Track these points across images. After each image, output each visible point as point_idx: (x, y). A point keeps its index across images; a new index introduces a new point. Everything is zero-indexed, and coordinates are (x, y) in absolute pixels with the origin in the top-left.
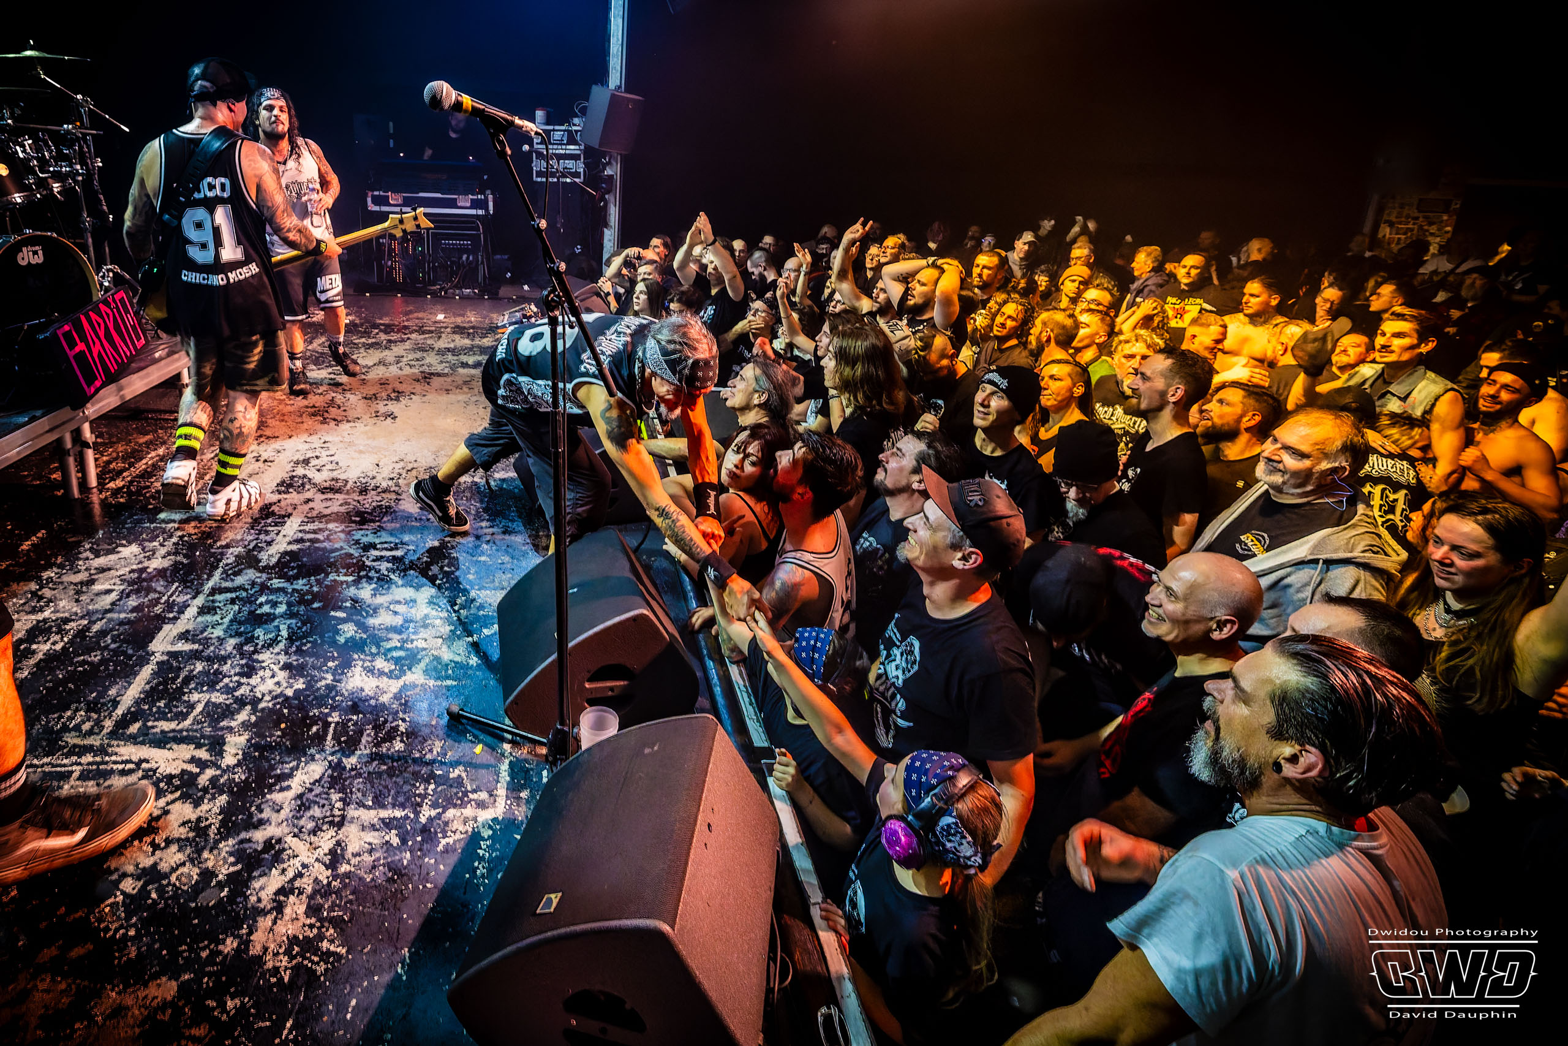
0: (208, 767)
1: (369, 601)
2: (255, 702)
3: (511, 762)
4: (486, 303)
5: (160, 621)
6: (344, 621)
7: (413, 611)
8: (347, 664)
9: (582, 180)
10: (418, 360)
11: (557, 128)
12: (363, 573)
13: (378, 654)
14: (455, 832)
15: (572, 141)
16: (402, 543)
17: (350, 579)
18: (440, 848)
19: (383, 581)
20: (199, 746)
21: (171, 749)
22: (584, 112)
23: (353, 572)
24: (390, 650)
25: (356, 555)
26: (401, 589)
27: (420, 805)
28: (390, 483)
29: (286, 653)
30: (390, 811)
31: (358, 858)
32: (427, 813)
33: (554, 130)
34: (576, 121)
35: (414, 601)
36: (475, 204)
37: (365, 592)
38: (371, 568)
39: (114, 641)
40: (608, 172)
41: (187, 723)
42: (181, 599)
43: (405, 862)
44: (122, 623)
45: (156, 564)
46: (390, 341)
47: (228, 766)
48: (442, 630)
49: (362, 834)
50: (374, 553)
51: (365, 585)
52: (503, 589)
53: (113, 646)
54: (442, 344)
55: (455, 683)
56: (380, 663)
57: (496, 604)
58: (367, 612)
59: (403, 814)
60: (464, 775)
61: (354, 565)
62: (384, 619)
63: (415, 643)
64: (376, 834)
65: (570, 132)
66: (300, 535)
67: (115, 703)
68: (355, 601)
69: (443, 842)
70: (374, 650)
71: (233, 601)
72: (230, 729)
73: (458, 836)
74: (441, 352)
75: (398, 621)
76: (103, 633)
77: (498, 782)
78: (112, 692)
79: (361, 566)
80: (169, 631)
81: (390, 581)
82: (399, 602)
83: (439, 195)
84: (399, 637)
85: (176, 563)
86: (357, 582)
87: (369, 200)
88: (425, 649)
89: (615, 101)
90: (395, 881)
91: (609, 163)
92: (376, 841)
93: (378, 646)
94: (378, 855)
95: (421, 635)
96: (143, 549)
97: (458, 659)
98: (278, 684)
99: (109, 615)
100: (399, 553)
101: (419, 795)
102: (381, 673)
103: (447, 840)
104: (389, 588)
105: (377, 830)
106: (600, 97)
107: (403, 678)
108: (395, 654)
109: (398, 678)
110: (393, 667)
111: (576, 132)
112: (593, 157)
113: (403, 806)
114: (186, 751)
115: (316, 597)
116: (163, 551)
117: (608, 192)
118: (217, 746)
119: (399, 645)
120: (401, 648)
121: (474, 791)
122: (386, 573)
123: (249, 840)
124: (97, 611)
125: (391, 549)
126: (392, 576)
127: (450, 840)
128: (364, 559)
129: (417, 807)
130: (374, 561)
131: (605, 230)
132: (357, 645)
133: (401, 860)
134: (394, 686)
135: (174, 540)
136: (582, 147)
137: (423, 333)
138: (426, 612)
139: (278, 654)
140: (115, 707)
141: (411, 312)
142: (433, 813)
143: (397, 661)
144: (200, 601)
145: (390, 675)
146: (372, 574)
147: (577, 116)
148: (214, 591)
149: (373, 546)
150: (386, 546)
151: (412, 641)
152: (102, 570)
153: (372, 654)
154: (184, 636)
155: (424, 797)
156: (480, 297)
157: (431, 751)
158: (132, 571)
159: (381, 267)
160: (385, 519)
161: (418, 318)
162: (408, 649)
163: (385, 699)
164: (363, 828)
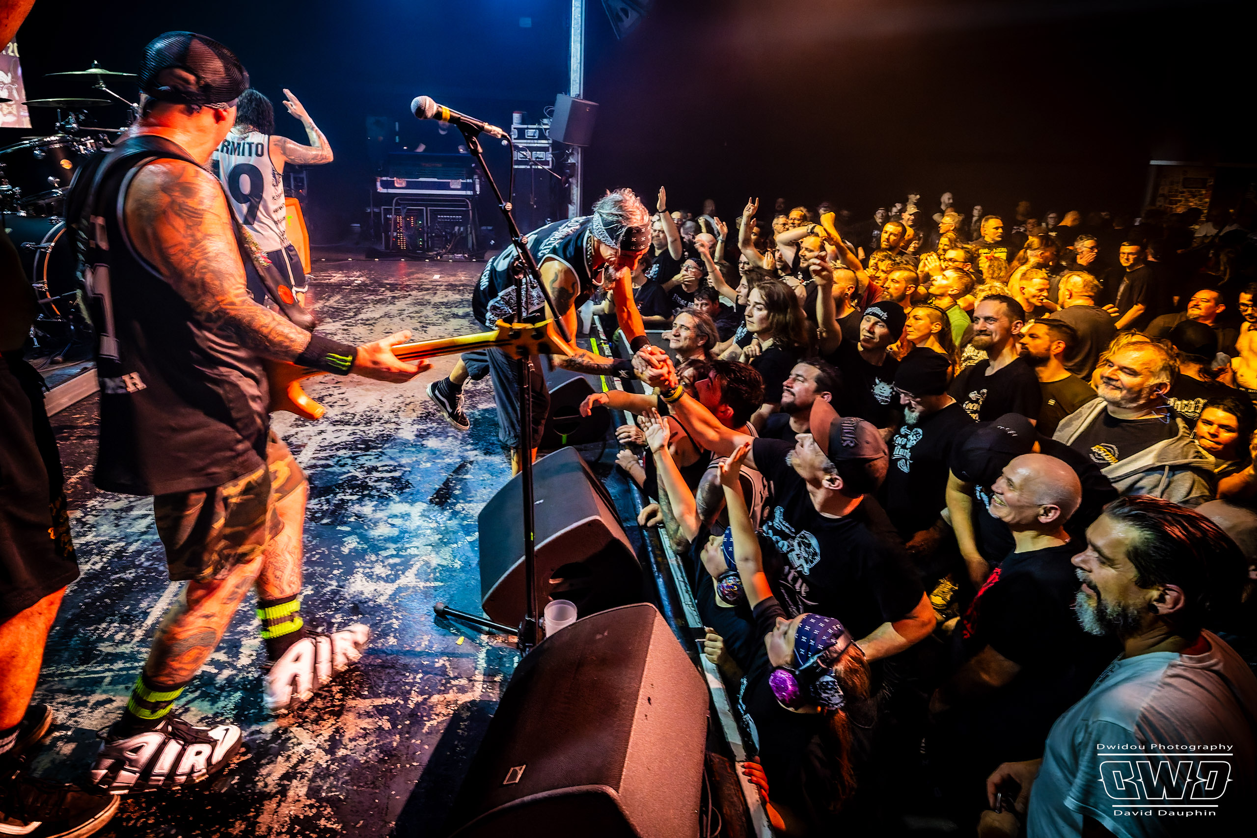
0: (226, 667)
1: (370, 516)
3: (488, 651)
4: (474, 264)
6: (349, 534)
7: (408, 523)
8: (350, 571)
9: (550, 167)
10: (417, 312)
11: (530, 126)
12: (366, 492)
13: (376, 561)
14: (437, 715)
15: (542, 136)
16: (400, 466)
17: (355, 497)
18: (425, 730)
19: (384, 499)
22: (551, 113)
23: (358, 492)
24: (387, 557)
25: (361, 477)
26: (398, 505)
27: (409, 692)
28: (392, 415)
30: (383, 700)
31: (354, 743)
32: (416, 698)
33: (528, 128)
34: (545, 121)
35: (408, 515)
36: (465, 187)
37: (367, 509)
38: (373, 488)
39: (147, 560)
40: (571, 160)
43: (395, 744)
46: (394, 297)
47: (243, 666)
48: (432, 539)
49: (358, 721)
50: (376, 475)
51: (368, 502)
52: (484, 501)
53: (147, 564)
54: (437, 299)
55: (442, 584)
56: (379, 570)
57: (476, 515)
58: (368, 526)
59: (394, 701)
60: (447, 664)
61: (358, 486)
62: (382, 531)
63: (409, 551)
64: (370, 720)
65: (540, 130)
66: (314, 462)
67: (146, 614)
68: (358, 516)
69: (428, 724)
70: (374, 558)
72: (246, 633)
73: (440, 719)
74: (436, 306)
75: (395, 532)
76: (138, 553)
77: (476, 668)
78: (144, 605)
79: (364, 486)
81: (389, 499)
82: (396, 516)
83: (436, 180)
84: (395, 546)
86: (360, 501)
87: (378, 184)
88: (417, 555)
89: (575, 106)
90: (385, 762)
91: (572, 154)
92: (370, 727)
93: (377, 555)
94: (371, 739)
95: (415, 544)
97: (444, 563)
99: (144, 537)
100: (397, 474)
101: (407, 684)
102: (379, 578)
103: (432, 722)
104: (388, 504)
105: (371, 717)
106: (563, 103)
107: (398, 582)
108: (391, 561)
109: (393, 581)
110: (389, 572)
111: (546, 129)
112: (559, 150)
113: (393, 694)
115: (324, 514)
117: (571, 176)
118: (233, 648)
119: (395, 553)
120: (397, 556)
121: (456, 678)
122: (386, 491)
123: (259, 732)
125: (391, 471)
126: (391, 494)
127: (434, 723)
128: (367, 480)
129: (406, 695)
130: (376, 481)
131: (570, 206)
132: (359, 555)
133: (391, 743)
134: (390, 588)
136: (550, 142)
137: (422, 290)
138: (418, 523)
140: (145, 617)
141: (413, 273)
142: (420, 699)
143: (393, 566)
145: (387, 580)
146: (374, 492)
147: (546, 117)
149: (375, 469)
150: (386, 468)
151: (406, 549)
153: (372, 562)
155: (412, 685)
156: (469, 260)
157: (420, 645)
159: (388, 238)
160: (386, 446)
161: (418, 279)
162: (402, 556)
163: (381, 600)
164: (359, 716)
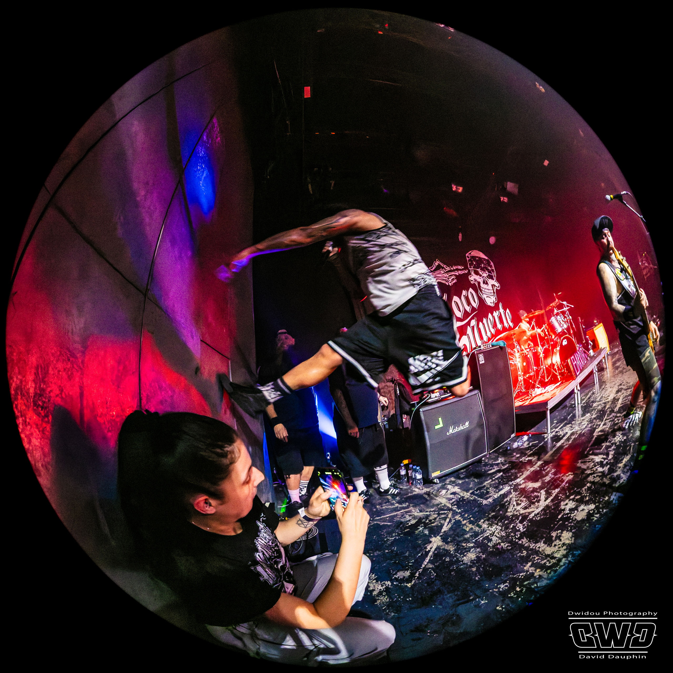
0: (606, 459)
20: (604, 455)
42: (599, 423)
47: (610, 459)
71: (610, 422)
80: (597, 430)
114: (601, 456)
118: (608, 454)
144: (603, 423)
148: (606, 420)
154: (601, 431)
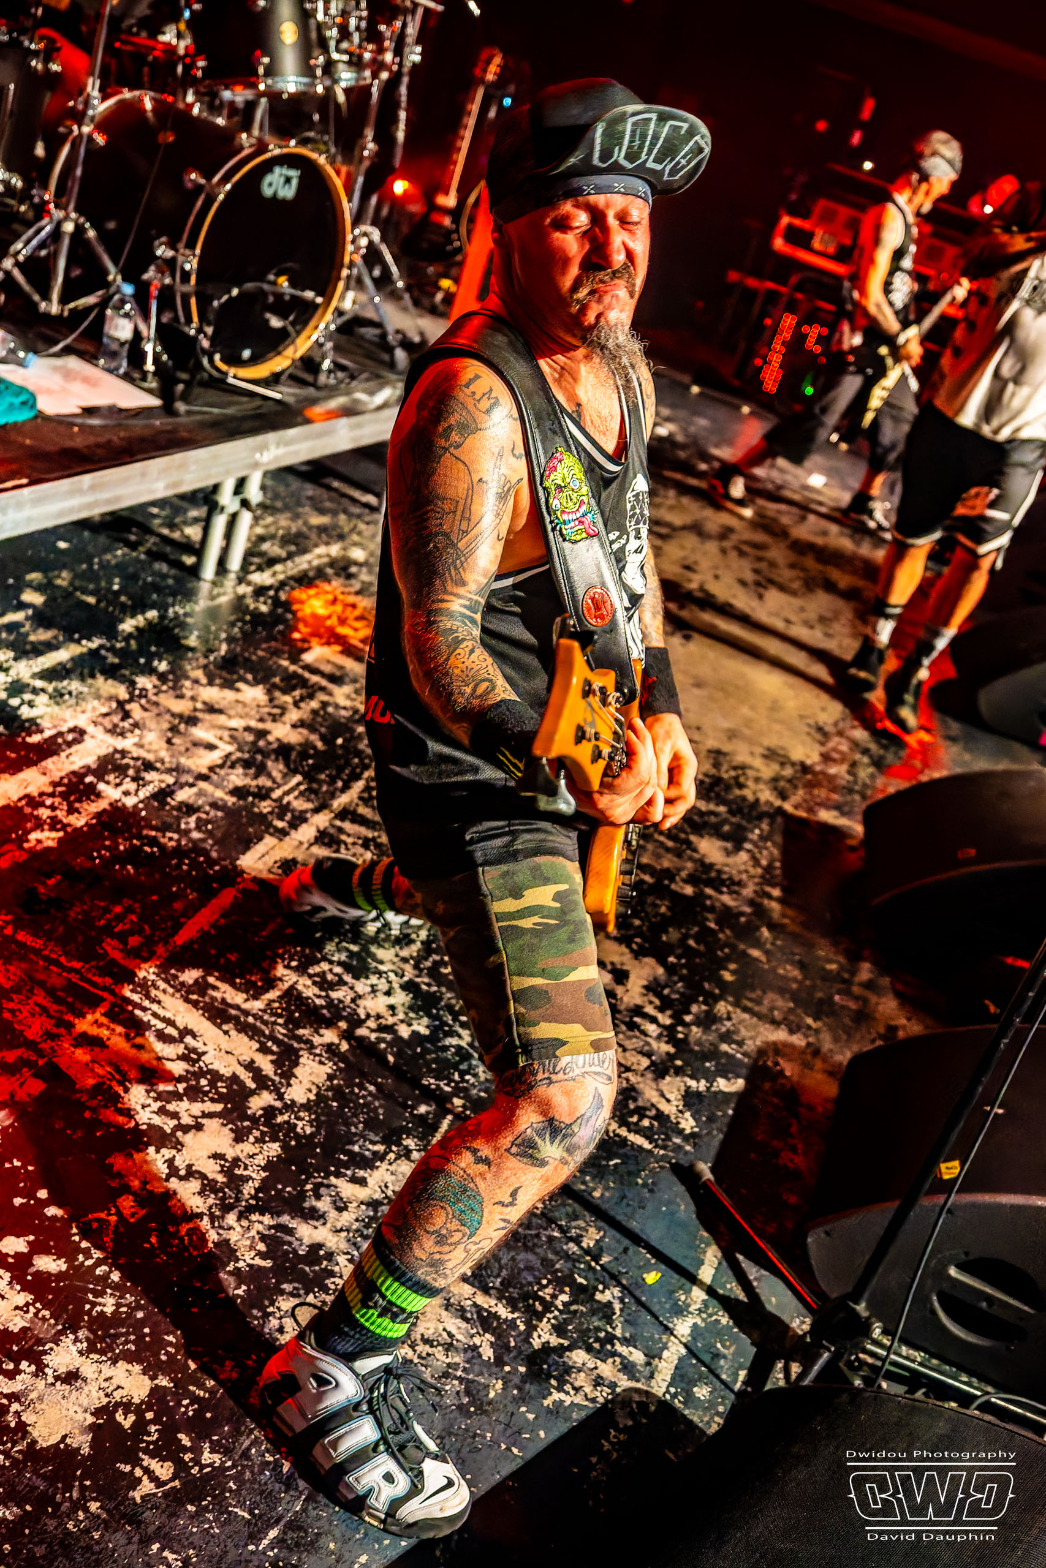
0: (267, 1088)
2: (356, 1022)
5: (262, 826)
14: (576, 1390)
18: (548, 1402)
20: (264, 1050)
21: (226, 1033)
29: (416, 967)
30: (493, 1302)
32: (544, 1335)
41: (257, 1005)
43: (492, 1394)
44: (214, 805)
45: (282, 732)
47: (293, 1101)
49: (444, 1313)
53: (196, 835)
59: (510, 1316)
60: (617, 1306)
64: (464, 1325)
67: (177, 924)
69: (556, 1396)
72: (311, 1047)
73: (579, 1399)
77: (666, 1347)
78: (178, 906)
80: (271, 847)
85: (307, 745)
90: (469, 1415)
92: (459, 1337)
94: (457, 1360)
96: (271, 700)
98: (392, 1008)
99: (202, 784)
101: (542, 1300)
103: (562, 1396)
105: (467, 1320)
113: (513, 1305)
114: (245, 1047)
116: (294, 715)
118: (287, 1060)
121: (626, 1342)
124: (189, 771)
135: (314, 704)
139: (405, 960)
140: (176, 928)
142: (554, 1341)
152: (211, 709)
155: (548, 1306)
158: (248, 729)
